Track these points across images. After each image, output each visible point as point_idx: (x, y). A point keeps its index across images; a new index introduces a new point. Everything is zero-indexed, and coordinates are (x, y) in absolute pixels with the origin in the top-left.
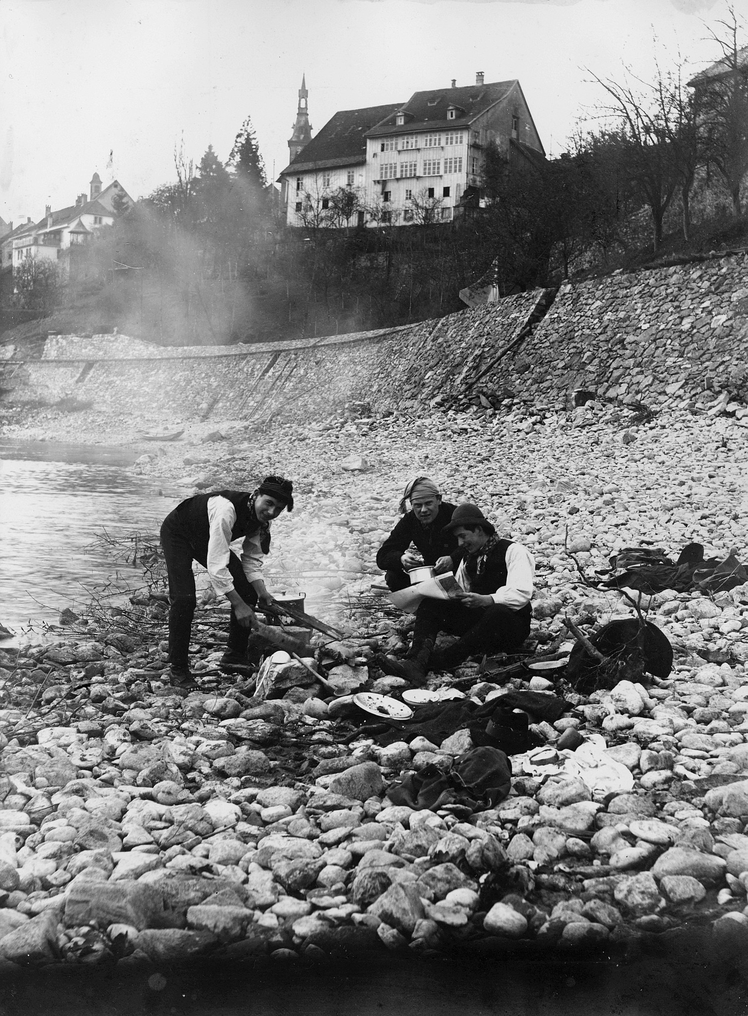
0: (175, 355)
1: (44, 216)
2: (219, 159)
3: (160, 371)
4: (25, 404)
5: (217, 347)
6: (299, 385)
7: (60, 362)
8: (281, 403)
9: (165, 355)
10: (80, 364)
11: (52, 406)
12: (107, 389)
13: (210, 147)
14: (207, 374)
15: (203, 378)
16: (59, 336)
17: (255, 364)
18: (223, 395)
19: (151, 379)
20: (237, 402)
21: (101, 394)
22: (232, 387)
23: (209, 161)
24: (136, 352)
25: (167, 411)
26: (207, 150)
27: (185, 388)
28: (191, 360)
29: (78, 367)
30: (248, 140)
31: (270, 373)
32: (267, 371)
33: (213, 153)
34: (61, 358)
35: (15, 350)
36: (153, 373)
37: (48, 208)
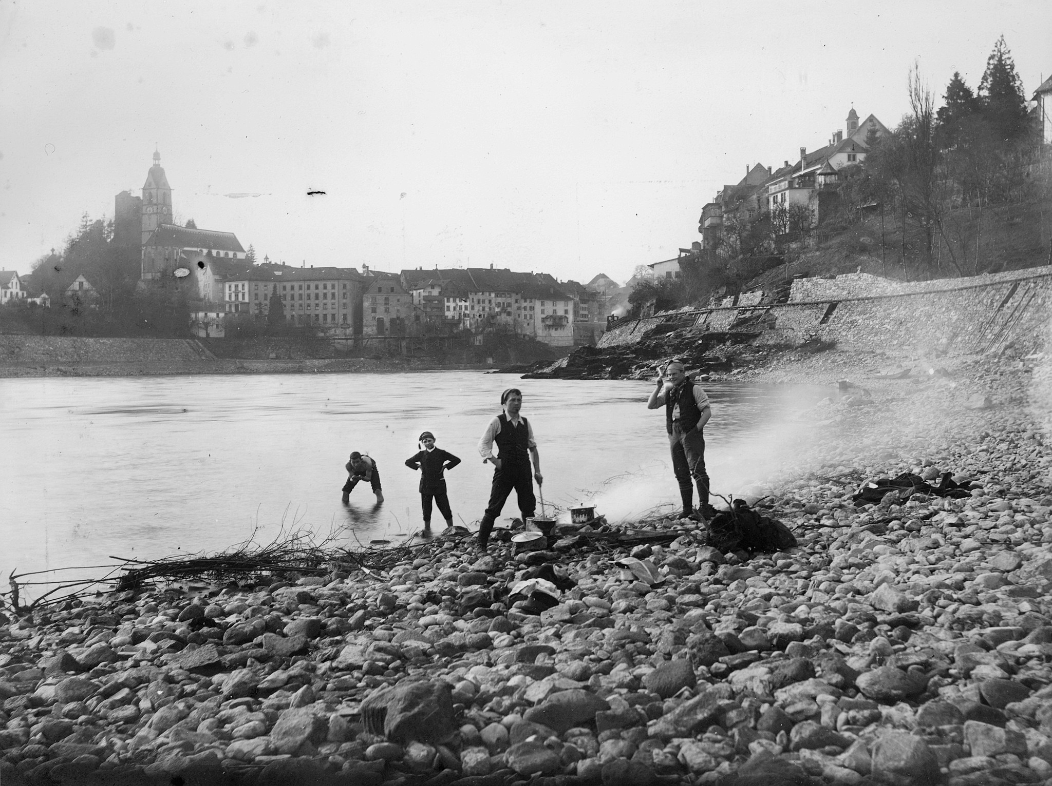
0: (918, 290)
1: (799, 160)
2: (967, 85)
3: (901, 308)
4: (770, 347)
5: (960, 279)
6: (1036, 316)
7: (805, 304)
8: (1017, 334)
9: (908, 291)
10: (824, 305)
11: (796, 348)
12: (850, 328)
13: (956, 75)
14: (947, 308)
15: (944, 313)
16: (804, 279)
17: (994, 295)
18: (963, 329)
19: (893, 316)
20: (975, 335)
21: (844, 334)
22: (971, 320)
23: (957, 89)
24: (879, 290)
25: (907, 347)
26: (953, 78)
27: (926, 324)
28: (932, 295)
29: (822, 309)
30: (1000, 60)
31: (1009, 304)
32: (1006, 301)
33: (960, 81)
34: (806, 301)
35: (763, 295)
36: (894, 310)
37: (803, 151)
